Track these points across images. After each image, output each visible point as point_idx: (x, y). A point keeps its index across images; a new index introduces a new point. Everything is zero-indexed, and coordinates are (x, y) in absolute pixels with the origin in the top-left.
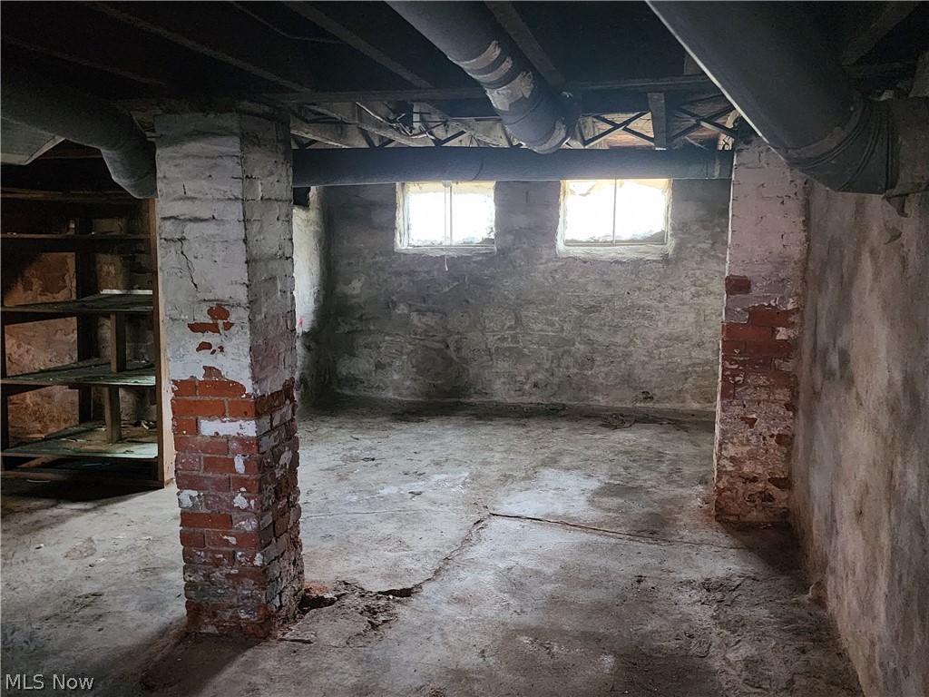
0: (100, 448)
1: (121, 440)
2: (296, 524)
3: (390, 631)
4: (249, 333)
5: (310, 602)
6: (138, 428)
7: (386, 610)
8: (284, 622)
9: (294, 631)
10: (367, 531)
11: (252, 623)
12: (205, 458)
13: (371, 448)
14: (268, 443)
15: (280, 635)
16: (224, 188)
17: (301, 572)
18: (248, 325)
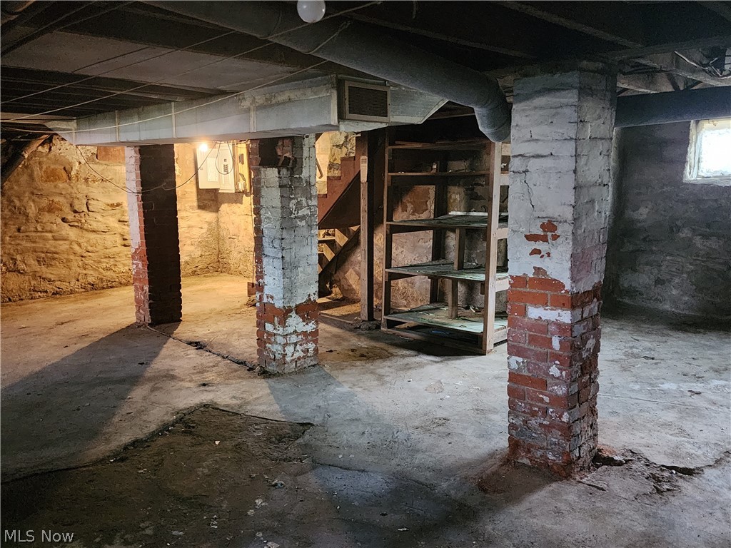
0: (444, 321)
1: (457, 317)
2: (595, 396)
3: (673, 499)
4: (571, 243)
5: (601, 460)
6: (468, 311)
7: (669, 481)
8: (581, 470)
9: (589, 478)
10: (650, 416)
11: (557, 464)
12: (530, 335)
13: (650, 349)
14: (579, 329)
15: (578, 478)
16: (561, 131)
17: (596, 435)
18: (571, 237)
